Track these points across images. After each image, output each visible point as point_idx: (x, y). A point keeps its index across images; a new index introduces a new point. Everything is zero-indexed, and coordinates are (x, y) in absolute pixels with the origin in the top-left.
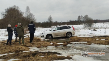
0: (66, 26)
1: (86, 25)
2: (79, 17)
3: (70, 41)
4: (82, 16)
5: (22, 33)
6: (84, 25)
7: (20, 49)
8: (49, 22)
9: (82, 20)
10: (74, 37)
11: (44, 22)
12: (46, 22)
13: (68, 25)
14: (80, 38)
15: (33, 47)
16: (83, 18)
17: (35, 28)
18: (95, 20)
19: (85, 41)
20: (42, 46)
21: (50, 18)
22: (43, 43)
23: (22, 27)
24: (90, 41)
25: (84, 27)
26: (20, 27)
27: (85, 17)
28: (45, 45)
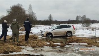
0: (66, 24)
1: (83, 25)
2: (78, 17)
3: (68, 41)
4: (80, 17)
5: (17, 29)
6: (81, 25)
7: (10, 50)
8: (49, 20)
9: (80, 19)
10: (72, 37)
11: (45, 20)
12: (46, 20)
13: (68, 24)
14: (79, 38)
15: (27, 47)
16: (81, 18)
17: (31, 26)
18: (92, 21)
19: (85, 43)
20: (38, 46)
21: (50, 17)
22: (39, 43)
23: (17, 24)
24: (90, 42)
25: (82, 26)
26: (15, 24)
27: (83, 17)
28: (41, 45)
